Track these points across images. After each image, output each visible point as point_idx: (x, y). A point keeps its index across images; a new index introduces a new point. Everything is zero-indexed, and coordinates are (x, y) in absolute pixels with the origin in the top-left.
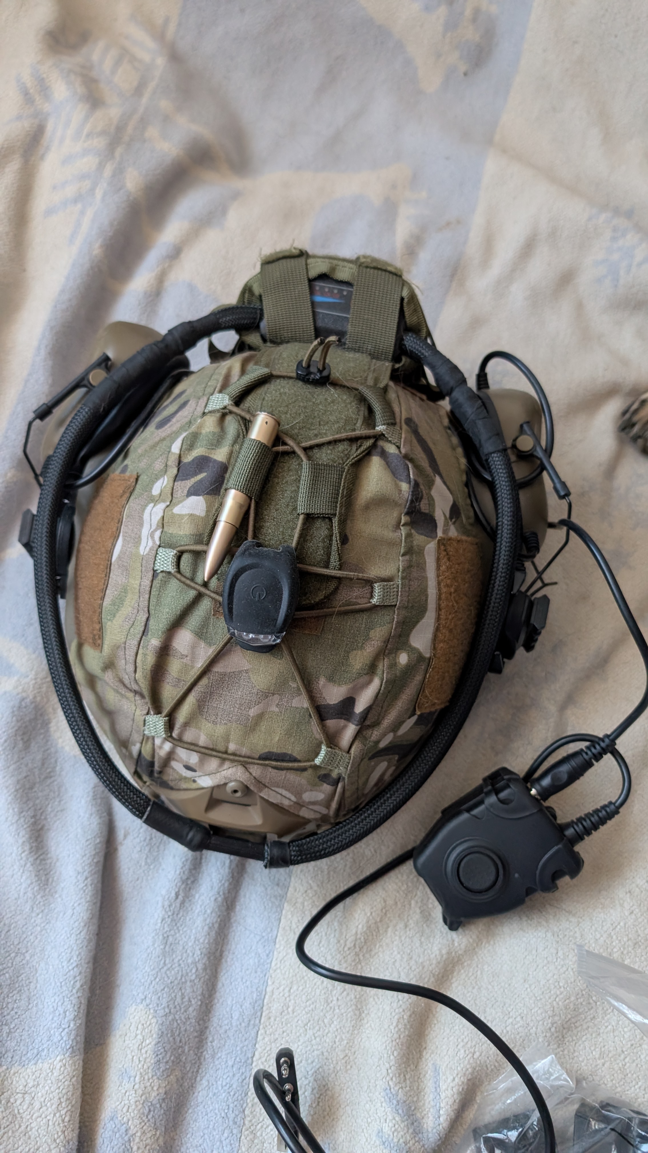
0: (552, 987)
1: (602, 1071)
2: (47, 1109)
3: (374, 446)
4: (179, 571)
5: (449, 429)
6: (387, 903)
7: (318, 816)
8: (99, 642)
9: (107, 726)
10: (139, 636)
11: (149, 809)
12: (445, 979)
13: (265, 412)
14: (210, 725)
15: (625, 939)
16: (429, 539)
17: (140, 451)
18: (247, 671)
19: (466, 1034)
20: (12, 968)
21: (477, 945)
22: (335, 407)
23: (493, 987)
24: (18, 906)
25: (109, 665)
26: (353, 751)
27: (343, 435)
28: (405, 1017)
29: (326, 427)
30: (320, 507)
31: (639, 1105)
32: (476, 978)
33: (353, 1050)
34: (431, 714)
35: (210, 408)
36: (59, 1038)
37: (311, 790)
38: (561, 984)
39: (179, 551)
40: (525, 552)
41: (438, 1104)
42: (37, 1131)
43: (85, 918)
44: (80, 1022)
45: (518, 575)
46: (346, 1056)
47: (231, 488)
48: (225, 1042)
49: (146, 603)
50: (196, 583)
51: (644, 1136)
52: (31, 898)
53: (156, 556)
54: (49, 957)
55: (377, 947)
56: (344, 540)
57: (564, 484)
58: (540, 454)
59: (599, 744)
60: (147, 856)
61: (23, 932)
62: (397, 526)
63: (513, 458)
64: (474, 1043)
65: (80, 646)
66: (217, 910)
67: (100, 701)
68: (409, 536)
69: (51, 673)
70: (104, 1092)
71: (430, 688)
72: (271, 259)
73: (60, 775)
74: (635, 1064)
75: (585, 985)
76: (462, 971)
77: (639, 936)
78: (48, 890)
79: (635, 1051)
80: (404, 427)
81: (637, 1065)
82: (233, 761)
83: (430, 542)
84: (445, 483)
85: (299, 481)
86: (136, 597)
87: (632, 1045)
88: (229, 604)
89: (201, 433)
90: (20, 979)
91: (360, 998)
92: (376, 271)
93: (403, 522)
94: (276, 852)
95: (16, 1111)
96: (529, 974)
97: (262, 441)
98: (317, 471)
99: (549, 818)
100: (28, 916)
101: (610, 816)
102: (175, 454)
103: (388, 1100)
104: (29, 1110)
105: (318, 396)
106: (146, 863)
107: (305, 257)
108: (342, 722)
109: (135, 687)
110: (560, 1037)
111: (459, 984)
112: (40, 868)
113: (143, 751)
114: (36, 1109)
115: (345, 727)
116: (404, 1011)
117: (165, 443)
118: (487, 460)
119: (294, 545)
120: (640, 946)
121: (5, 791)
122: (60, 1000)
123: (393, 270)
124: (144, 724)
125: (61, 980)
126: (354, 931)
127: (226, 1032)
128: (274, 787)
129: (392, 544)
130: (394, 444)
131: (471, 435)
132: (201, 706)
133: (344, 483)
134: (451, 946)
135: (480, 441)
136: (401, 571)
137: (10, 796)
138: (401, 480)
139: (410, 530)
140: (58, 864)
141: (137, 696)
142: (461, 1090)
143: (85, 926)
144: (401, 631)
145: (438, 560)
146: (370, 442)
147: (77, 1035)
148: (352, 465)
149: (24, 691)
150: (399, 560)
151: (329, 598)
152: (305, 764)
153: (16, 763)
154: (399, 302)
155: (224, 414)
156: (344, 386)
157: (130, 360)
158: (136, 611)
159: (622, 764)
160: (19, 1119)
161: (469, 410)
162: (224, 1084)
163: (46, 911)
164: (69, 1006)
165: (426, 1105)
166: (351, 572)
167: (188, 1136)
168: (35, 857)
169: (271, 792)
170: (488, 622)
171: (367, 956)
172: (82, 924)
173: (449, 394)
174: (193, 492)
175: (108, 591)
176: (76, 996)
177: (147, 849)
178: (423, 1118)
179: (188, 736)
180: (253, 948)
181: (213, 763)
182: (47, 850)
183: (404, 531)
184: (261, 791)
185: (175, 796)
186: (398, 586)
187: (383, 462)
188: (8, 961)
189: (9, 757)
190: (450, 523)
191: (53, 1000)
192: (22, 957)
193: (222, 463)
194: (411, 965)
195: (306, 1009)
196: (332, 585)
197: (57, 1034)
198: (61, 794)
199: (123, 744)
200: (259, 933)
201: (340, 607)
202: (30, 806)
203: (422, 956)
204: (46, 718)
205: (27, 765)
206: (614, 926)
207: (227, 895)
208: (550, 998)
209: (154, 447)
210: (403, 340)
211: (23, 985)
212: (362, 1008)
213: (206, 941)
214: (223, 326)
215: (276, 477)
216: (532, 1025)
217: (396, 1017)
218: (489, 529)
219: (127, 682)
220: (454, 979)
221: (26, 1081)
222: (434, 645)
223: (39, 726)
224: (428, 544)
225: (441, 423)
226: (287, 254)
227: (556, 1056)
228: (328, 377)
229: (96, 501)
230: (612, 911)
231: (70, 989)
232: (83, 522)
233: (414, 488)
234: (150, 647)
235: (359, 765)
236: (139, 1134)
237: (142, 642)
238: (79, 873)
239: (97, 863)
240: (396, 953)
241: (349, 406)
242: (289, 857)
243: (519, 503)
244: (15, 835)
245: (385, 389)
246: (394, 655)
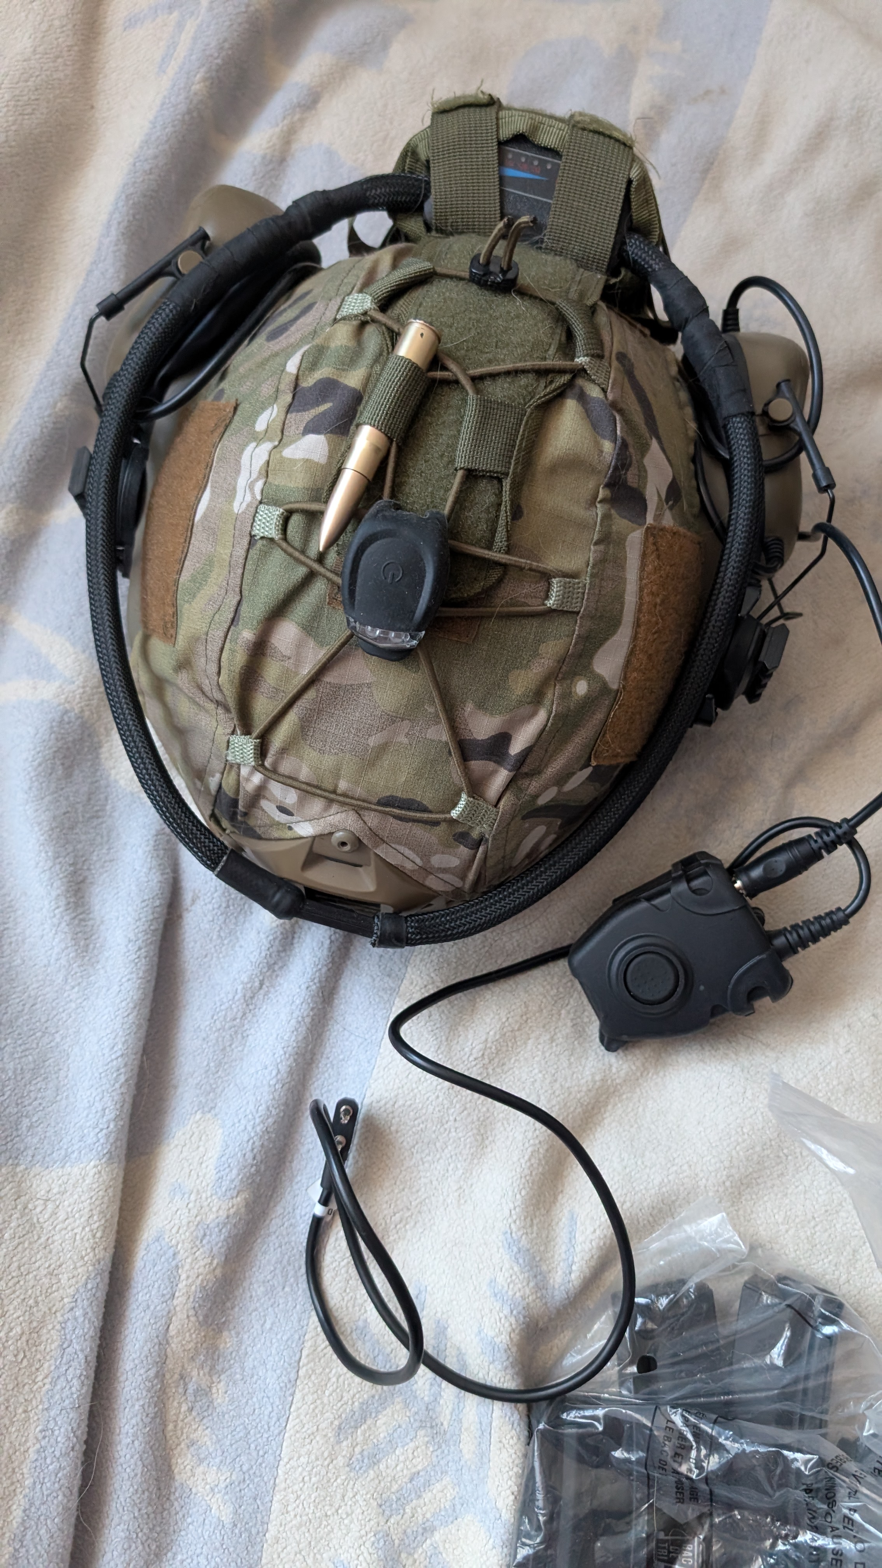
0: (734, 1132)
1: (785, 1239)
2: (75, 1221)
3: (570, 384)
4: (285, 539)
5: (678, 381)
6: (530, 1008)
7: (449, 888)
8: (172, 632)
9: (177, 754)
10: (226, 626)
11: (225, 858)
12: (596, 1111)
13: (420, 319)
14: (315, 754)
15: (835, 1083)
16: (634, 525)
17: (241, 370)
18: (369, 686)
19: (616, 1179)
20: (37, 1050)
21: (641, 1075)
22: (521, 324)
23: (657, 1127)
24: (48, 975)
25: (184, 664)
26: (502, 803)
27: (528, 363)
28: (541, 1150)
29: (505, 351)
30: (487, 462)
31: (827, 1283)
32: (636, 1115)
33: (469, 1183)
34: (612, 768)
35: (344, 312)
36: (95, 1139)
37: (443, 853)
38: (745, 1130)
39: (287, 511)
40: (763, 562)
41: (571, 1258)
42: (61, 1245)
43: (135, 997)
44: (122, 1123)
45: (750, 592)
46: (460, 1188)
47: (364, 423)
48: (307, 1164)
49: (238, 580)
50: (308, 557)
51: (828, 1316)
52: (64, 966)
53: (255, 516)
54: (85, 1041)
55: (512, 1061)
56: (517, 512)
57: (827, 472)
58: (800, 426)
59: (834, 831)
60: (221, 928)
61: (53, 1009)
62: (592, 503)
63: (761, 430)
64: (625, 1191)
65: (146, 639)
66: (309, 1000)
67: (169, 714)
68: (606, 517)
69: (105, 682)
70: (148, 1208)
71: (613, 732)
72: (447, 107)
73: (110, 816)
74: (827, 1234)
75: (775, 1134)
76: (619, 1105)
77: (853, 1080)
78: (87, 958)
79: (829, 1218)
80: (615, 363)
81: (830, 1235)
82: (343, 804)
83: (634, 530)
84: (664, 450)
85: (461, 423)
86: (226, 572)
87: (826, 1211)
88: (350, 585)
89: (328, 348)
90: (47, 1063)
91: (484, 1121)
92: (596, 136)
93: (600, 496)
94: (389, 927)
95: (35, 1220)
96: (705, 1116)
97: (413, 360)
98: (487, 409)
99: (754, 919)
100: (62, 989)
101: (836, 926)
102: (290, 374)
103: (507, 1246)
104: (51, 1220)
105: (497, 306)
106: (219, 936)
107: (496, 106)
108: (491, 765)
109: (218, 696)
110: (736, 1193)
111: (614, 1121)
112: (78, 930)
113: (223, 785)
114: (60, 1219)
115: (494, 772)
116: (540, 1142)
117: (278, 359)
118: (725, 426)
119: (446, 511)
120: (853, 1092)
121: (36, 829)
122: (98, 1094)
123: (621, 137)
124: (228, 746)
125: (101, 1071)
126: (483, 1038)
127: (309, 1151)
128: (394, 843)
129: (583, 526)
130: (599, 386)
131: (707, 388)
132: (304, 728)
133: (524, 431)
134: (607, 1072)
135: (718, 397)
136: (591, 565)
137: (43, 835)
138: (604, 437)
139: (609, 509)
140: (102, 928)
141: (219, 708)
142: (602, 1244)
143: (135, 1007)
144: (583, 650)
145: (644, 556)
146: (565, 378)
147: (117, 1139)
148: (538, 407)
149: (67, 701)
150: (590, 549)
151: (489, 592)
152: (438, 816)
153: (53, 793)
154: (624, 186)
155: (363, 323)
156: (536, 298)
157: (239, 239)
158: (223, 591)
159: (861, 860)
160: (38, 1229)
161: (707, 353)
162: (303, 1213)
163: (84, 984)
164: (109, 1104)
165: (556, 1256)
166: (520, 557)
167: (254, 1269)
168: (73, 915)
169: (391, 850)
170: (701, 651)
171: (499, 1070)
172: (131, 1005)
173: (682, 328)
174: (312, 428)
175: (186, 563)
176: (119, 1092)
177: (222, 918)
178: (550, 1272)
179: (285, 767)
180: (354, 1053)
181: (316, 806)
182: (89, 909)
183: (600, 509)
184: (377, 846)
185: (263, 847)
186: (585, 586)
187: (581, 408)
188: (33, 1041)
189: (44, 785)
190: (665, 506)
191: (88, 1093)
192: (50, 1038)
193: (354, 390)
194: (554, 1088)
195: (414, 1129)
196: (495, 575)
197: (92, 1134)
198: (111, 841)
199: (197, 775)
200: (362, 1035)
201: (502, 606)
202: (69, 850)
203: (569, 1080)
204: (96, 740)
205: (67, 798)
206: (823, 1065)
207: (324, 984)
208: (728, 1145)
209: (262, 364)
210: (624, 243)
211: (50, 1072)
212: (486, 1132)
213: (293, 1038)
214: (371, 202)
215: (428, 414)
216: (701, 1175)
217: (530, 1150)
218: (717, 524)
219: (207, 689)
220: (608, 1114)
221: (50, 1186)
222: (625, 674)
223: (86, 749)
224: (631, 532)
225: (667, 369)
226: (471, 100)
227: (728, 1214)
228: (514, 281)
229: (178, 440)
230: (822, 1047)
231: (112, 1082)
232: (158, 469)
233: (620, 449)
234: (240, 641)
235: (509, 824)
236: (189, 1260)
237: (230, 633)
238: (130, 941)
239: (156, 930)
240: (536, 1071)
241: (540, 325)
242: (404, 934)
243: (763, 490)
244: (47, 885)
245: (593, 309)
246: (569, 682)
